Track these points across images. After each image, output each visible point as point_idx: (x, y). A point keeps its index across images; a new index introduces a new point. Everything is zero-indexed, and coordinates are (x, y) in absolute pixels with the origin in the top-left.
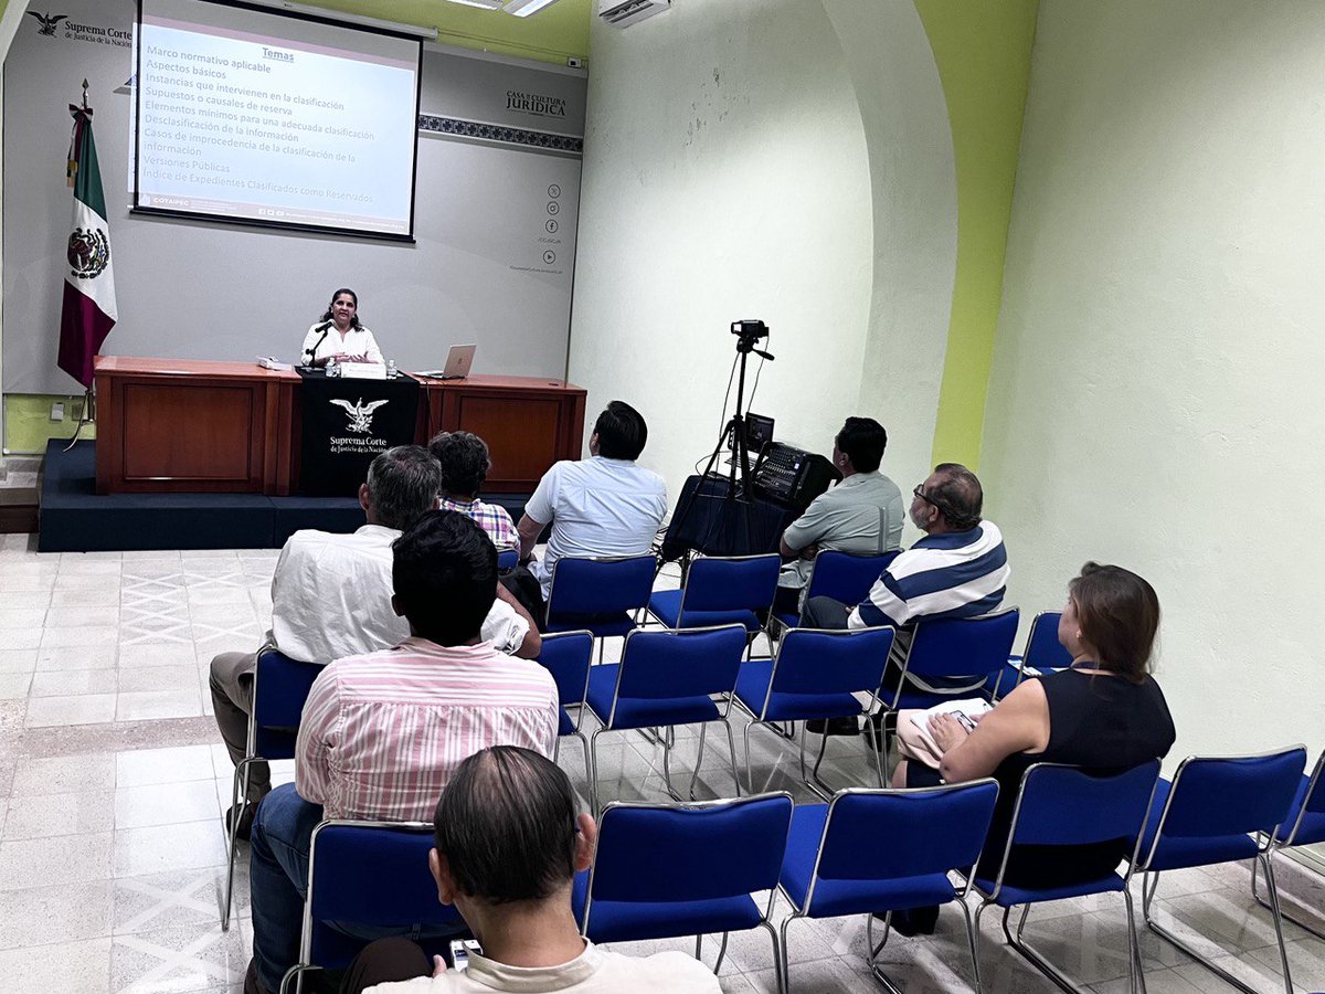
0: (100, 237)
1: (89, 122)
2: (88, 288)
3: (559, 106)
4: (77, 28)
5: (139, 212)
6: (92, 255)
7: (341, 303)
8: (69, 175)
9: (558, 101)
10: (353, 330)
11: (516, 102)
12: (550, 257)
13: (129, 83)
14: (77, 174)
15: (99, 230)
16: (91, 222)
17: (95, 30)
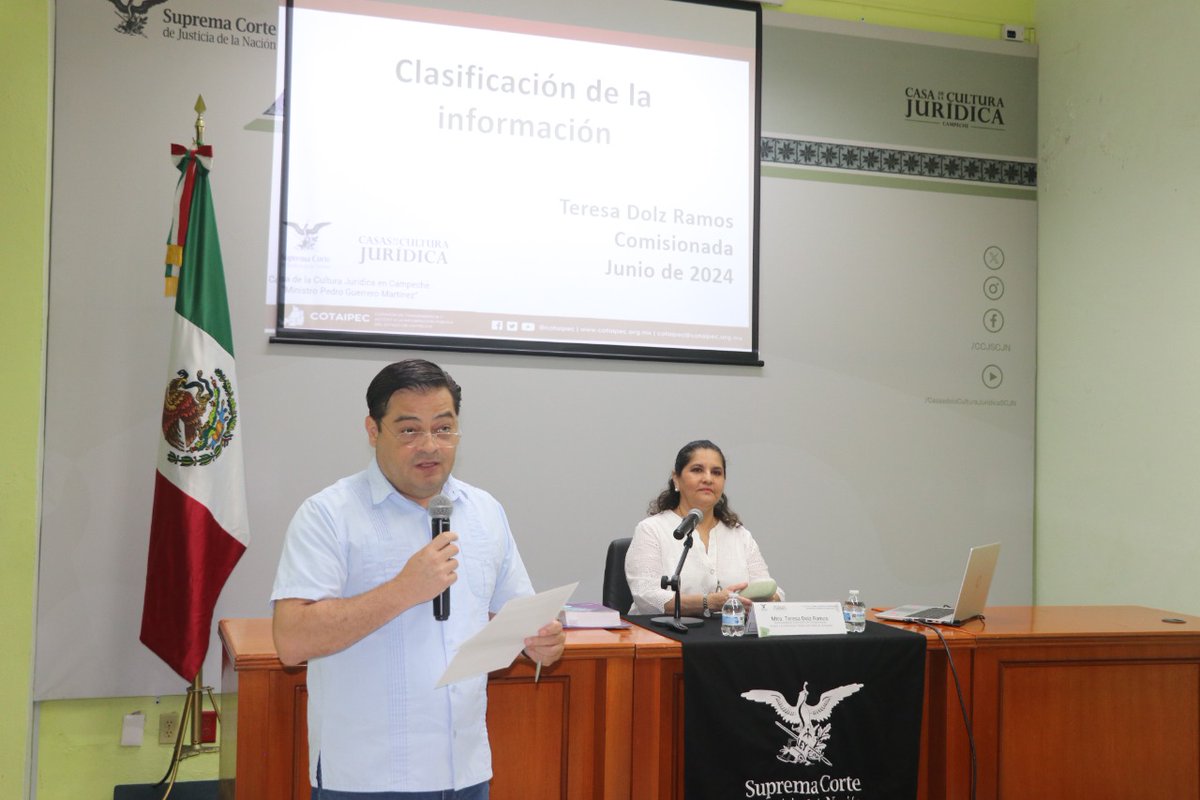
0: (220, 384)
1: (205, 172)
2: (196, 484)
3: (993, 110)
4: (185, 20)
5: (286, 338)
6: (204, 419)
7: (699, 469)
8: (168, 274)
9: (991, 101)
10: (720, 526)
11: (923, 105)
12: (992, 376)
13: (270, 112)
14: (182, 270)
15: (218, 372)
16: (203, 356)
17: (215, 22)
